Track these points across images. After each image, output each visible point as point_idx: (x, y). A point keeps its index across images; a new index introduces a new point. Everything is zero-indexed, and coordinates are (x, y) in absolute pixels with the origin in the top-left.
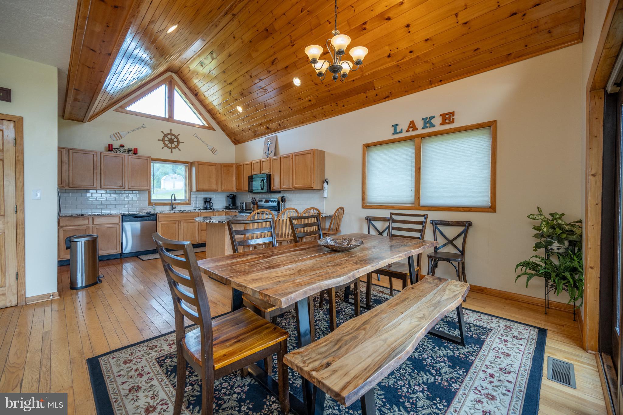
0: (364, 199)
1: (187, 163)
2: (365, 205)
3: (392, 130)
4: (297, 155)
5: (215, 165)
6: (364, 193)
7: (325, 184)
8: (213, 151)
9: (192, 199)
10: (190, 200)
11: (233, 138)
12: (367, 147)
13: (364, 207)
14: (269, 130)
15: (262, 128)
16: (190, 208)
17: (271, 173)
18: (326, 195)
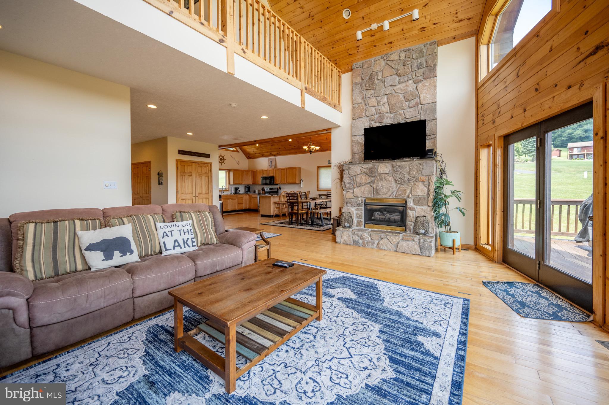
0: (318, 188)
1: (227, 170)
2: (318, 190)
3: (328, 162)
4: (289, 169)
5: (241, 171)
6: (318, 185)
7: (301, 181)
8: (238, 163)
9: (230, 188)
10: (229, 189)
11: (247, 156)
12: (319, 167)
13: (318, 191)
14: (271, 155)
15: (268, 154)
16: (229, 193)
17: (275, 176)
18: (302, 186)
